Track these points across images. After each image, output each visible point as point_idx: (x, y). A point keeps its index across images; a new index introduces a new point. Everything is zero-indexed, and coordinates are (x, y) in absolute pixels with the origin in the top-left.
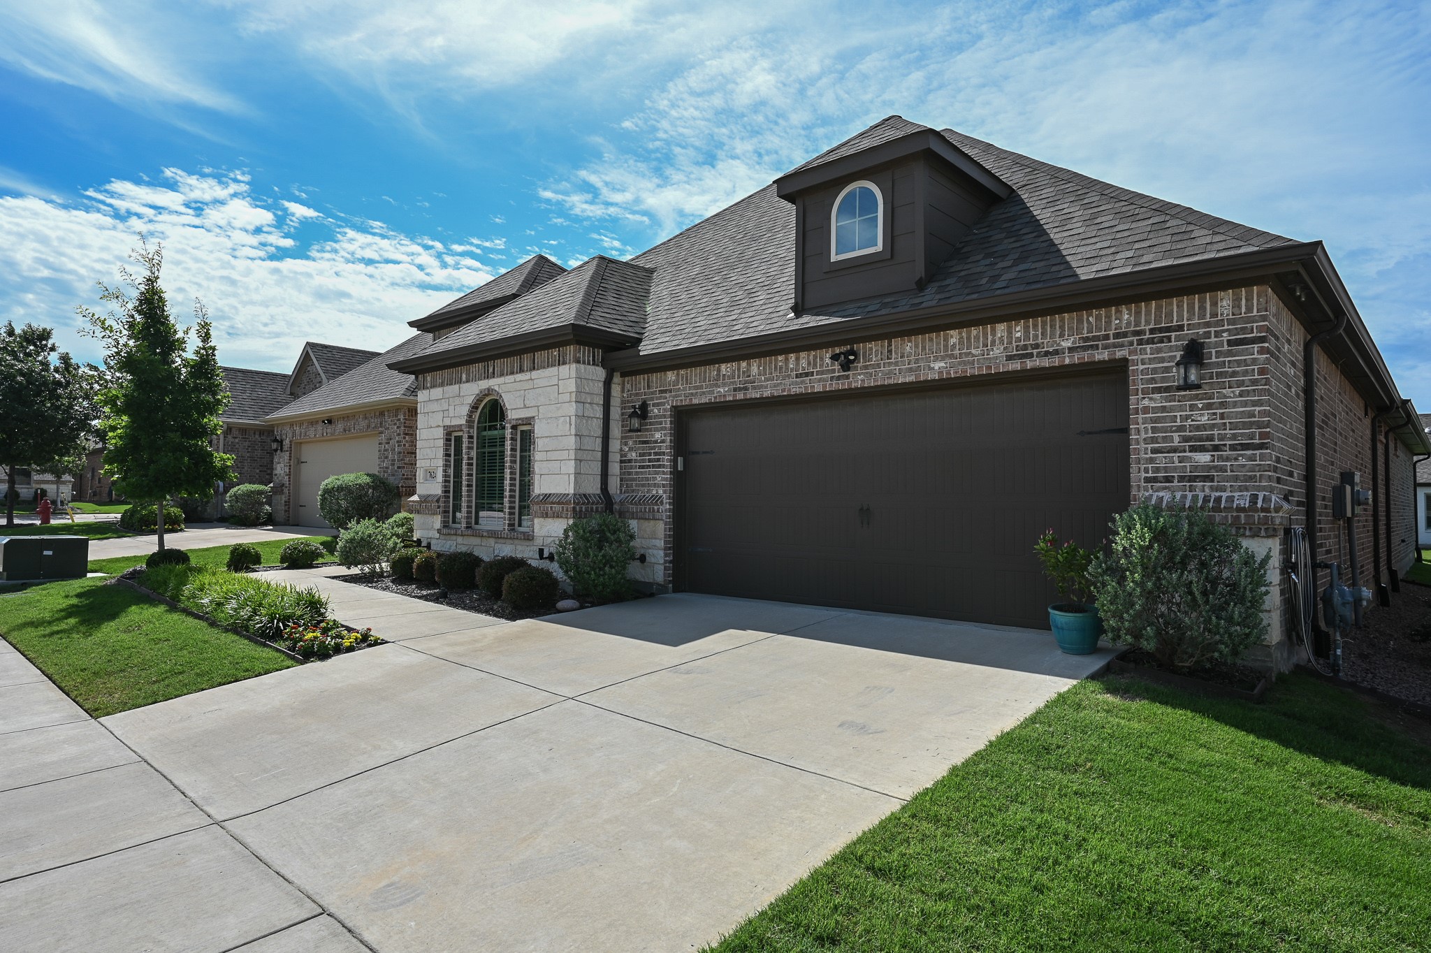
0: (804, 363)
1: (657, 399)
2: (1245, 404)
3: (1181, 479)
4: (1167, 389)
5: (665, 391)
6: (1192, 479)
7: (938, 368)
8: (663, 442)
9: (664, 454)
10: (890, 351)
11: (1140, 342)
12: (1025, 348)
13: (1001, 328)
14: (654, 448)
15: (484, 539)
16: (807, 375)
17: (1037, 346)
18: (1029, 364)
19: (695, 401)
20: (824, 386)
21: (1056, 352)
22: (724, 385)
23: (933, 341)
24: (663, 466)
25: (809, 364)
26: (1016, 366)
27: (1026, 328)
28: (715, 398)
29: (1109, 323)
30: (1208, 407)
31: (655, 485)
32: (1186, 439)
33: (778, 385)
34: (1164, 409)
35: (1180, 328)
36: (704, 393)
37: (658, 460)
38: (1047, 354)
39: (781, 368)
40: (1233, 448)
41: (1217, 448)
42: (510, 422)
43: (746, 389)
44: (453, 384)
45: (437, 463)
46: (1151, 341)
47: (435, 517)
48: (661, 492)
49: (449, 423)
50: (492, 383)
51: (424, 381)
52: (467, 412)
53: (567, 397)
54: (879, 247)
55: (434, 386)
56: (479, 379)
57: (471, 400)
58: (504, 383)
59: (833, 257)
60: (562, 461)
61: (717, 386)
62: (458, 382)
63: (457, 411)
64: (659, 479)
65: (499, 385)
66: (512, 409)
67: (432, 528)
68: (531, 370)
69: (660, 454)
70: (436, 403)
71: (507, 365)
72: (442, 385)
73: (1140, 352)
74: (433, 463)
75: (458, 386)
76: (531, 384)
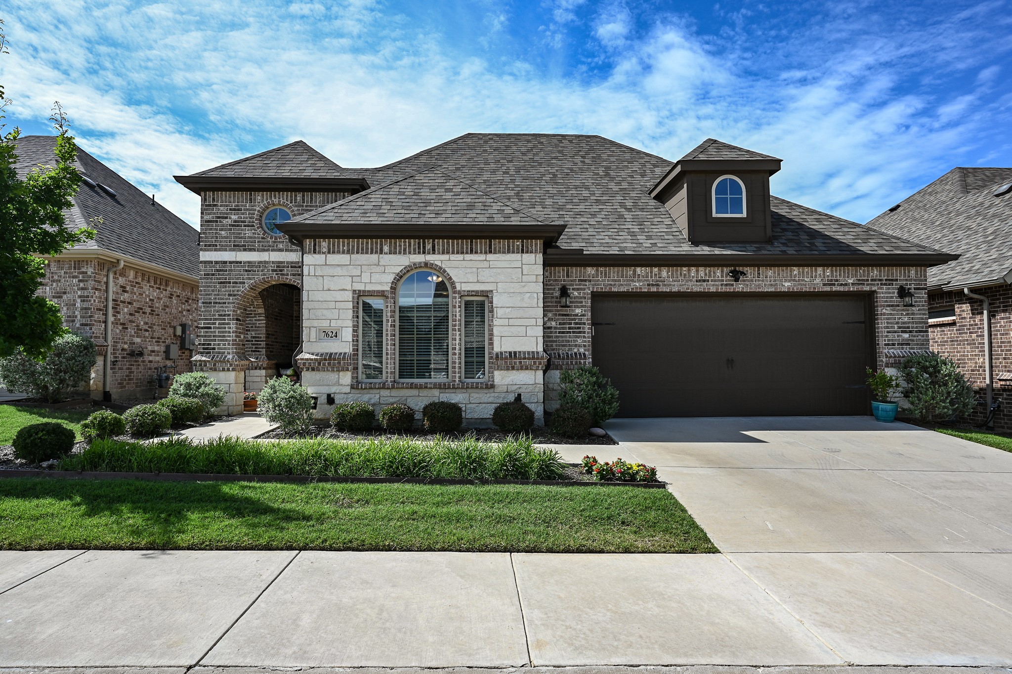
0: (702, 274)
1: (576, 285)
2: (920, 314)
3: (898, 344)
4: (892, 306)
5: (585, 281)
6: (902, 344)
7: (787, 286)
8: (584, 315)
9: (584, 324)
10: (759, 274)
11: (882, 284)
12: (831, 280)
13: (820, 269)
14: (575, 319)
15: (420, 391)
16: (704, 281)
17: (837, 280)
18: (834, 289)
19: (615, 289)
20: (717, 289)
21: (846, 285)
22: (639, 281)
23: (784, 272)
24: (584, 332)
25: (706, 274)
26: (828, 289)
27: (832, 271)
28: (632, 289)
29: (868, 274)
30: (907, 314)
31: (576, 346)
32: (899, 328)
33: (683, 285)
34: (891, 314)
35: (897, 280)
36: (622, 285)
37: (579, 328)
38: (842, 285)
39: (685, 275)
40: (916, 332)
41: (911, 332)
42: (459, 292)
43: (658, 285)
44: (367, 253)
45: (340, 323)
46: (885, 284)
47: (341, 373)
48: (582, 350)
49: (362, 288)
50: (430, 258)
51: (315, 245)
52: (392, 280)
53: (533, 278)
54: (744, 215)
55: (334, 252)
56: (410, 253)
57: (398, 270)
58: (449, 260)
59: (714, 215)
60: (527, 326)
61: (633, 281)
62: (376, 253)
63: (376, 278)
64: (579, 341)
65: (442, 261)
66: (461, 283)
67: (338, 384)
68: (486, 253)
69: (580, 324)
70: (339, 269)
71: (453, 246)
72: (348, 252)
73: (881, 288)
74: (333, 324)
75: (377, 255)
76: (486, 264)
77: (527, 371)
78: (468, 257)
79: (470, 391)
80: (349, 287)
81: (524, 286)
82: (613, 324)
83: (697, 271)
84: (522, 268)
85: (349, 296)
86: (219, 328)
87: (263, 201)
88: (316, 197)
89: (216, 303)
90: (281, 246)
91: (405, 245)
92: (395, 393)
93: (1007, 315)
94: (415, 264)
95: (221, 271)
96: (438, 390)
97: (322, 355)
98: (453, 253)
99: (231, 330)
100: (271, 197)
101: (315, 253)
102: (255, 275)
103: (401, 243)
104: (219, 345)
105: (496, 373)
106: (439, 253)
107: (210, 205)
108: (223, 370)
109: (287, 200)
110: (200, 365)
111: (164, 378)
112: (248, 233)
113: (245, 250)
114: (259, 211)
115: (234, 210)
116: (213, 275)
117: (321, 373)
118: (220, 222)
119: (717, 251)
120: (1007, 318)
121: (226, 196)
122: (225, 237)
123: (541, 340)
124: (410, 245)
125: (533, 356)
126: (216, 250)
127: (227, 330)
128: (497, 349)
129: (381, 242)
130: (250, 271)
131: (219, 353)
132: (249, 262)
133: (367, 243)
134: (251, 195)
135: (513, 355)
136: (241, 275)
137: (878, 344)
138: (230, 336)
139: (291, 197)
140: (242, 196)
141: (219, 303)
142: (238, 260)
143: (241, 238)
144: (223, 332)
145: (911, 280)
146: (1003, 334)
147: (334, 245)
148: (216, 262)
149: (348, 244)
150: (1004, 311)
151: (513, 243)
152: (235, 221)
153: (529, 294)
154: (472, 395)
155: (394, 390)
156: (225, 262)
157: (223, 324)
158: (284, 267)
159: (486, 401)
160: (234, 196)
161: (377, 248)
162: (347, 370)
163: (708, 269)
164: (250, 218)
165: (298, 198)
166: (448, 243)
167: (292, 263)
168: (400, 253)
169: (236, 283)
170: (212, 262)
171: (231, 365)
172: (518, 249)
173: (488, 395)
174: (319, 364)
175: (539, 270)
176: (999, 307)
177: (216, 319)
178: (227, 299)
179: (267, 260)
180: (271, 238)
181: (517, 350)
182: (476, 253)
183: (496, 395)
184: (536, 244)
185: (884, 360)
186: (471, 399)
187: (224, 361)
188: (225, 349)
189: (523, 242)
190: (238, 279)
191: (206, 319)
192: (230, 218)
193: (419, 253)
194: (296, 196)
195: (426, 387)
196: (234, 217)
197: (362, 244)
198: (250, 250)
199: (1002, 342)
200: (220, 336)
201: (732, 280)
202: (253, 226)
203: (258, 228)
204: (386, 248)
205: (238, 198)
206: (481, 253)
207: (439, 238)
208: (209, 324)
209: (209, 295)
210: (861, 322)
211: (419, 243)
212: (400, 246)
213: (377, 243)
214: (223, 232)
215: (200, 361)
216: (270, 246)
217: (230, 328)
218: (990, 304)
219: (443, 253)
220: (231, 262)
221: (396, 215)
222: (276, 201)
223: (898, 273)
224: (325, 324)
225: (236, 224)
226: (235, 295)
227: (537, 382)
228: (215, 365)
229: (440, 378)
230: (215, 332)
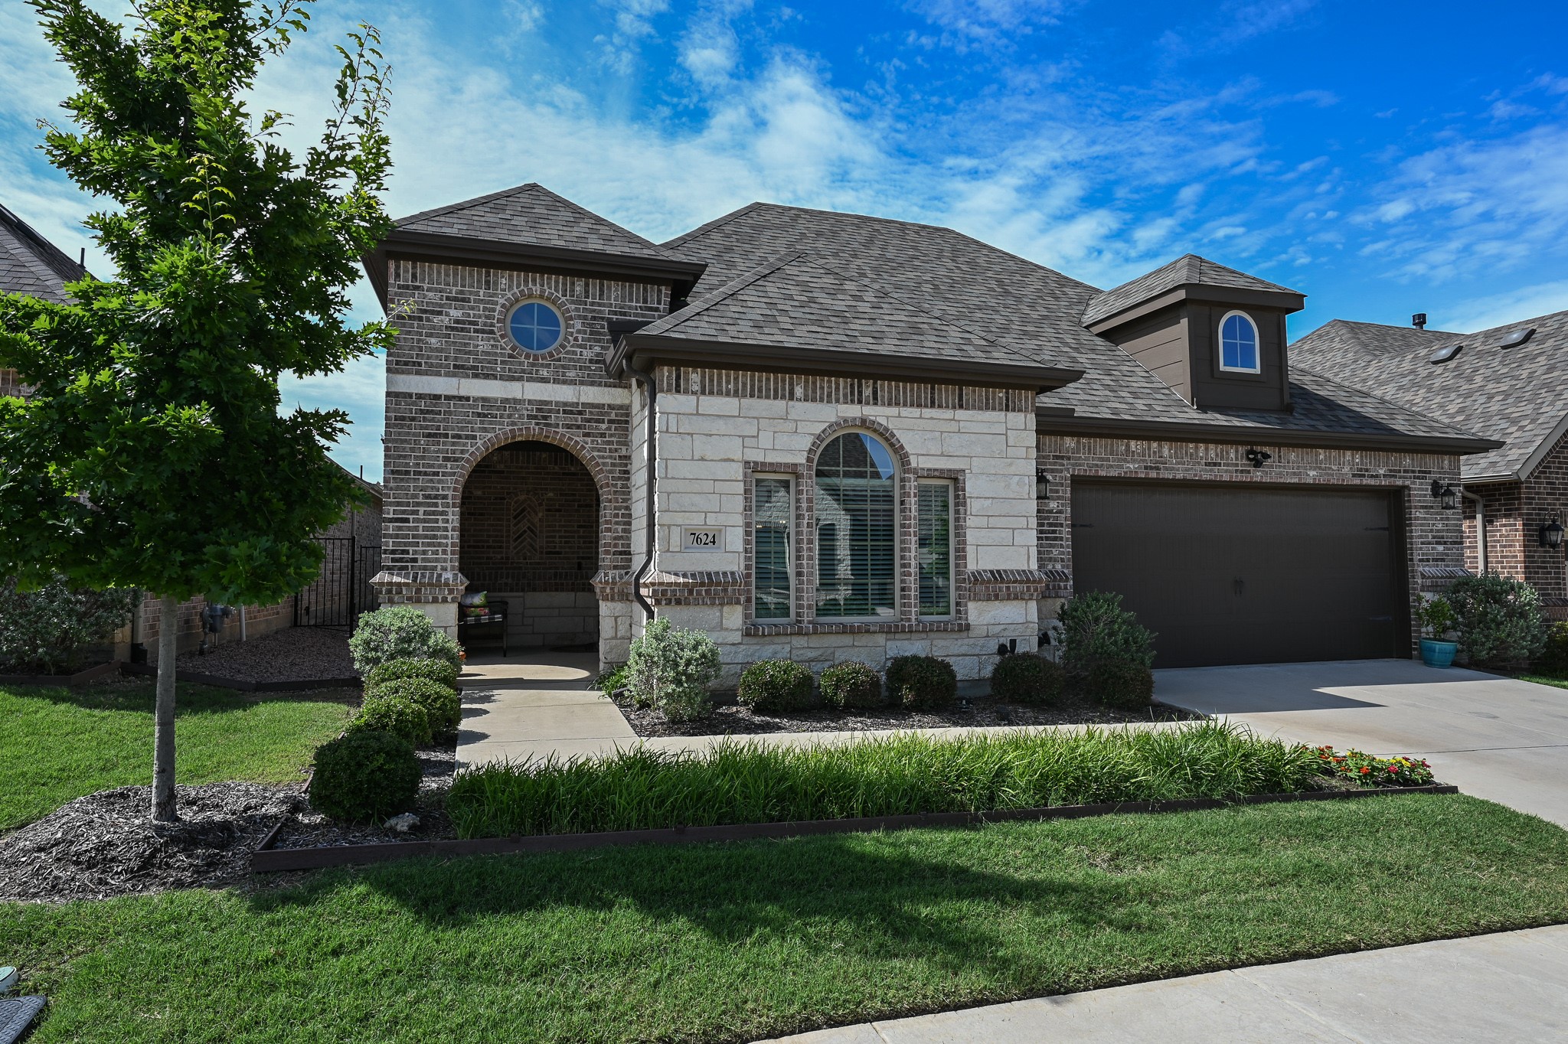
0: (1212, 454)
1: (1050, 464)
2: (1454, 519)
3: (1433, 560)
4: (1426, 507)
5: (1062, 458)
6: (1437, 560)
7: (1312, 476)
8: (1060, 512)
9: (1061, 525)
10: (1280, 457)
11: (1415, 477)
12: (1361, 470)
13: (1348, 453)
14: (1048, 518)
15: (857, 637)
16: (1215, 464)
17: (1367, 470)
18: (1365, 482)
19: (1102, 473)
20: (1231, 477)
21: (1377, 476)
22: (1134, 461)
23: (1308, 456)
24: (1061, 539)
25: (1217, 455)
26: (1357, 481)
27: (1362, 456)
28: (1126, 473)
29: (1401, 462)
30: (1442, 519)
31: (1050, 559)
32: (1434, 537)
33: (1189, 470)
34: (1425, 519)
35: (1430, 472)
36: (1111, 466)
37: (1054, 532)
38: (1372, 476)
39: (1191, 454)
40: (1451, 543)
41: (1445, 543)
42: (915, 471)
43: (1158, 468)
44: (768, 397)
45: (722, 519)
46: (1418, 478)
47: (726, 608)
48: (1058, 567)
49: (760, 459)
50: (871, 412)
51: (678, 378)
52: (809, 445)
53: (1022, 452)
54: (1257, 370)
55: (711, 393)
56: (837, 401)
57: (818, 429)
58: (899, 416)
59: (1222, 368)
60: (1014, 529)
61: (1125, 461)
62: (783, 397)
63: (783, 441)
64: (1055, 552)
65: (888, 417)
66: (918, 455)
67: (720, 627)
68: (954, 407)
69: (1056, 525)
70: (721, 422)
71: (905, 393)
72: (736, 394)
73: (1414, 483)
74: (711, 520)
75: (784, 402)
76: (954, 427)
77: (1015, 603)
78: (928, 412)
79: (932, 635)
80: (738, 456)
81: (1010, 465)
82: (1090, 526)
83: (1207, 449)
84: (1006, 435)
85: (737, 471)
86: (425, 521)
87: (510, 288)
88: (609, 288)
89: (419, 473)
90: (544, 373)
91: (830, 387)
92: (815, 641)
93: (1512, 521)
94: (845, 421)
95: (428, 412)
96: (884, 635)
97: (693, 576)
98: (905, 405)
99: (450, 526)
100: (526, 282)
101: (678, 391)
102: (495, 423)
103: (825, 383)
104: (424, 552)
105: (971, 605)
106: (883, 404)
107: (407, 287)
108: (435, 600)
109: (558, 291)
110: (389, 592)
111: (219, 613)
112: (483, 344)
113: (476, 376)
114: (503, 306)
115: (456, 299)
116: (413, 419)
117: (691, 608)
118: (428, 320)
119: (1237, 422)
120: (1511, 525)
121: (439, 273)
122: (437, 350)
123: (1034, 551)
124: (837, 388)
125: (1025, 577)
126: (418, 373)
127: (440, 524)
128: (971, 566)
129: (791, 379)
130: (485, 416)
131: (425, 568)
132: (484, 399)
133: (768, 379)
134: (488, 274)
135: (997, 576)
136: (469, 423)
137: (1411, 560)
138: (446, 537)
139: (564, 284)
140: (471, 275)
141: (426, 474)
142: (463, 393)
143: (469, 353)
144: (433, 529)
145: (1445, 472)
146: (1505, 546)
147: (711, 380)
148: (420, 396)
149: (736, 379)
150: (1506, 516)
151: (994, 393)
152: (457, 321)
153: (1017, 478)
154: (935, 642)
155: (814, 637)
156: (437, 397)
157: (434, 513)
158: (550, 411)
159: (956, 652)
160: (455, 274)
161: (784, 389)
162: (738, 602)
163: (1220, 447)
164: (487, 317)
165: (578, 288)
166: (897, 387)
167: (565, 404)
168: (822, 400)
169: (459, 437)
170: (410, 395)
171: (451, 592)
172: (1001, 404)
173: (960, 642)
174: (691, 592)
175: (1031, 439)
176: (1499, 510)
177: (418, 504)
178: (440, 466)
179: (519, 397)
180: (527, 356)
181: (1001, 567)
182: (940, 406)
183: (972, 641)
184: (1026, 398)
185: (1420, 581)
186: (934, 649)
187: (438, 584)
188: (437, 560)
189: (1007, 393)
190: (462, 429)
191: (399, 504)
192: (447, 315)
193: (852, 402)
194: (573, 284)
195: (868, 631)
196: (456, 314)
197: (760, 381)
198: (487, 377)
199: (1502, 557)
200: (426, 537)
201: (1249, 465)
202: (492, 332)
203: (502, 336)
204: (799, 391)
205: (463, 278)
206: (947, 407)
207: (884, 378)
208: (403, 512)
209: (405, 457)
210: (1384, 529)
211: (852, 385)
212: (822, 388)
213: (783, 381)
214: (433, 340)
215: (390, 584)
216: (523, 371)
217: (447, 521)
218: (1485, 506)
219: (890, 404)
220: (448, 398)
221: (810, 335)
222: (536, 289)
223: (1431, 462)
224: (697, 520)
225: (459, 326)
226: (456, 460)
227: (1029, 619)
228: (418, 591)
229: (884, 613)
230: (416, 528)
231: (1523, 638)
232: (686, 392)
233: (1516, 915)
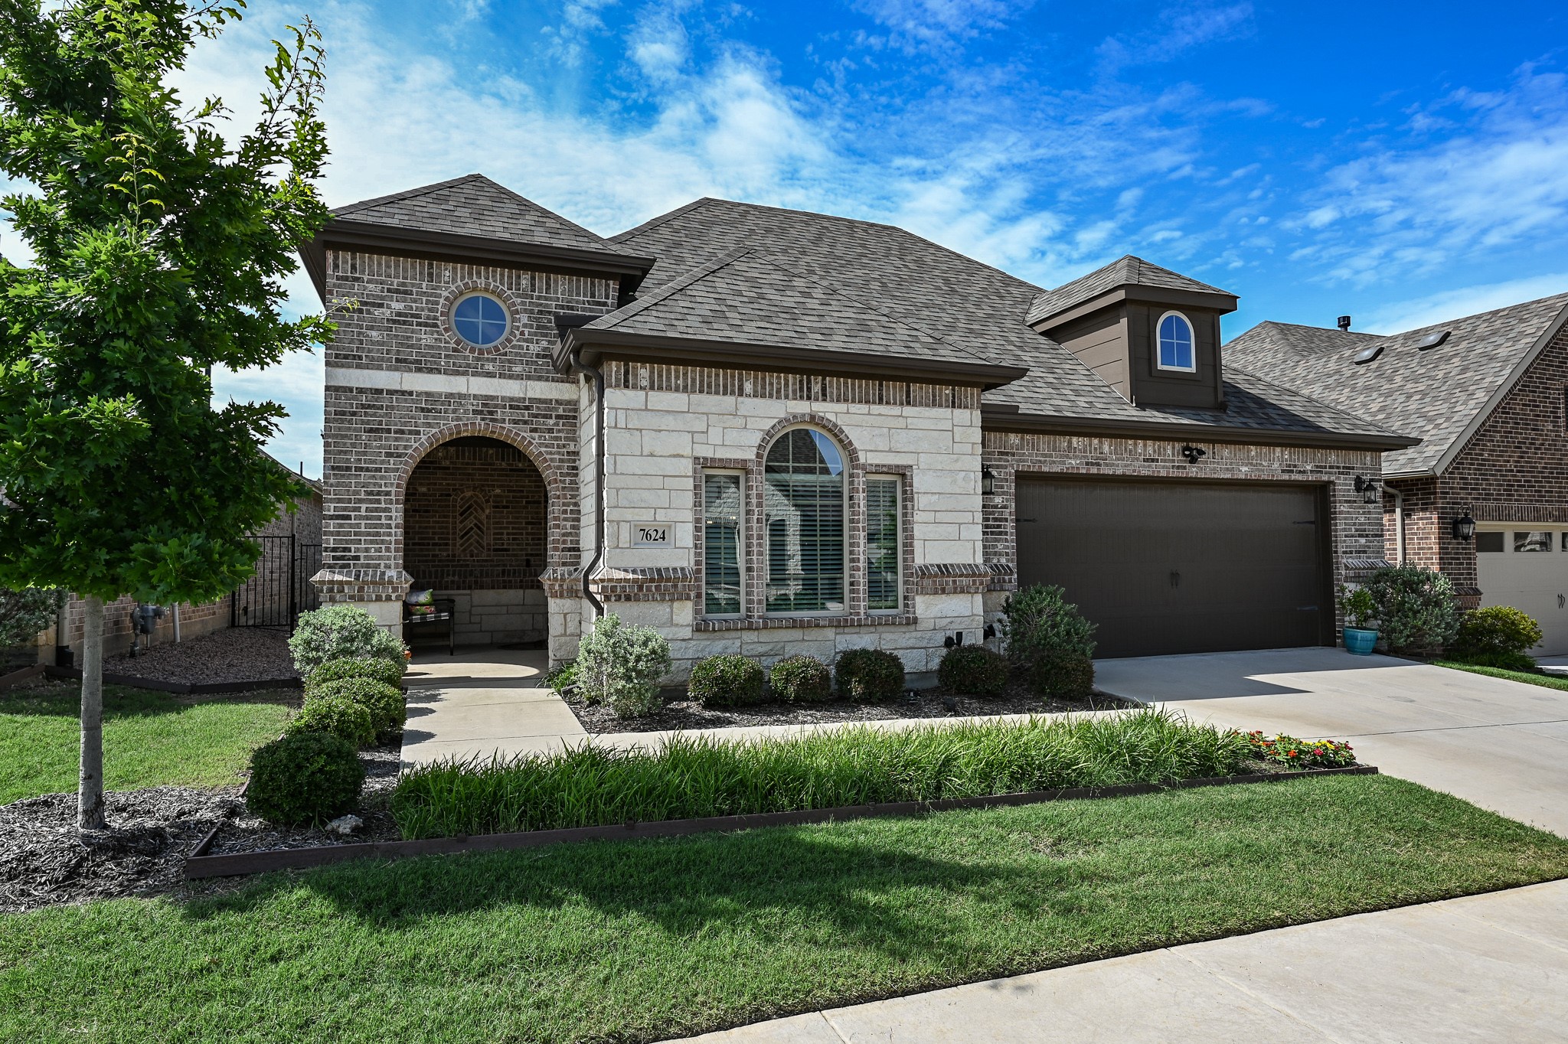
0: (1150, 450)
1: (995, 460)
2: (1376, 513)
3: (1356, 552)
4: (1349, 502)
5: (1007, 454)
6: (1359, 552)
7: (1244, 472)
8: (1005, 507)
9: (1006, 520)
11: (1339, 473)
12: (1290, 466)
13: (1278, 450)
14: (993, 513)
15: (807, 631)
16: (1153, 460)
17: (1295, 466)
18: (1293, 478)
19: (1045, 469)
20: (1168, 472)
21: (1304, 472)
22: (1076, 457)
23: (1240, 452)
24: (1006, 533)
25: (1155, 451)
26: (1286, 477)
27: (1290, 453)
28: (1068, 468)
29: (1326, 459)
30: (1364, 513)
31: (995, 554)
32: (1357, 530)
33: (1128, 465)
34: (1348, 513)
35: (1353, 468)
36: (1054, 462)
37: (999, 526)
38: (1300, 472)
39: (1130, 451)
40: (1373, 536)
41: (1367, 536)
42: (863, 467)
43: (1098, 464)
44: (717, 393)
45: (672, 515)
46: (1343, 473)
47: (676, 604)
48: (1003, 561)
49: (710, 455)
50: (820, 408)
51: (627, 373)
52: (759, 441)
53: (968, 448)
54: (1193, 369)
55: (660, 388)
56: (787, 397)
57: (767, 425)
58: (848, 413)
59: (1160, 367)
60: (960, 524)
61: (1068, 457)
62: (733, 393)
63: (732, 437)
64: (1000, 546)
65: (836, 413)
66: (866, 451)
67: (671, 623)
68: (902, 404)
69: (1000, 520)
70: (671, 417)
71: (853, 389)
72: (685, 389)
73: (1339, 478)
74: (661, 516)
75: (733, 398)
76: (901, 423)
77: (961, 596)
78: (876, 409)
79: (880, 629)
80: (687, 452)
81: (957, 461)
82: (1034, 521)
83: (1145, 445)
84: (952, 431)
85: (687, 467)
86: (367, 518)
87: (454, 280)
88: (556, 282)
89: (361, 469)
90: (489, 367)
91: (779, 383)
92: (765, 636)
93: (1428, 515)
94: (795, 417)
95: (369, 407)
96: (834, 629)
97: (643, 571)
98: (853, 401)
99: (393, 523)
100: (470, 274)
101: (626, 387)
102: (440, 418)
103: (774, 379)
104: (367, 550)
105: (919, 599)
106: (832, 401)
107: (346, 279)
108: (379, 599)
109: (502, 284)
110: (331, 590)
111: (151, 614)
112: (426, 338)
113: (419, 370)
114: (447, 299)
115: (397, 291)
116: (354, 414)
117: (641, 604)
118: (369, 312)
119: (1173, 419)
120: (1427, 518)
121: (380, 264)
122: (378, 343)
123: (979, 545)
124: (787, 384)
125: (971, 571)
126: (359, 367)
127: (383, 521)
128: (919, 561)
129: (740, 375)
130: (429, 411)
131: (368, 566)
132: (428, 394)
133: (717, 375)
134: (431, 266)
135: (944, 570)
136: (412, 418)
137: (1336, 552)
138: (390, 534)
139: (510, 277)
140: (413, 267)
141: (367, 470)
142: (405, 387)
143: (412, 346)
144: (376, 526)
145: (1367, 469)
146: (1422, 539)
147: (660, 376)
148: (361, 390)
149: (685, 374)
150: (1423, 510)
151: (941, 390)
152: (399, 314)
153: (963, 473)
154: (884, 636)
155: (764, 631)
156: (379, 391)
157: (376, 510)
158: (496, 406)
159: (904, 645)
160: (397, 266)
161: (733, 385)
162: (688, 598)
163: (1158, 443)
164: (430, 310)
165: (524, 282)
166: (846, 383)
167: (512, 399)
168: (771, 396)
169: (402, 432)
170: (351, 390)
171: (395, 590)
172: (947, 400)
173: (908, 635)
174: (640, 588)
175: (977, 435)
176: (1417, 504)
177: (360, 501)
178: (382, 462)
179: (464, 391)
180: (472, 351)
181: (948, 562)
182: (888, 403)
183: (919, 634)
184: (972, 395)
185: (1343, 572)
186: (883, 642)
187: (382, 582)
188: (380, 558)
189: (953, 390)
190: (405, 424)
191: (339, 501)
192: (389, 307)
193: (801, 398)
194: (518, 277)
195: (817, 626)
196: (398, 306)
197: (709, 377)
198: (430, 371)
199: (1419, 549)
200: (369, 534)
201: (1185, 461)
202: (436, 325)
203: (447, 330)
204: (748, 387)
205: (405, 270)
206: (895, 403)
207: (832, 374)
208: (345, 508)
209: (346, 452)
210: (1311, 522)
211: (801, 382)
212: (771, 384)
213: (733, 377)
214: (374, 333)
215: (332, 582)
216: (468, 366)
217: (391, 518)
218: (1404, 500)
219: (838, 401)
220: (390, 392)
221: (759, 331)
222: (481, 282)
223: (1354, 458)
224: (646, 516)
225: (400, 319)
226: (399, 456)
227: (975, 612)
228: (361, 589)
229: (834, 607)
230: (358, 526)
231: (1438, 626)
232: (635, 387)
233: (1431, 888)
